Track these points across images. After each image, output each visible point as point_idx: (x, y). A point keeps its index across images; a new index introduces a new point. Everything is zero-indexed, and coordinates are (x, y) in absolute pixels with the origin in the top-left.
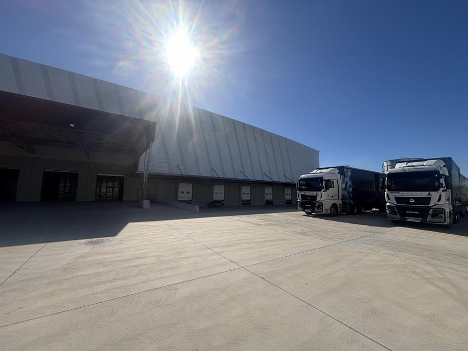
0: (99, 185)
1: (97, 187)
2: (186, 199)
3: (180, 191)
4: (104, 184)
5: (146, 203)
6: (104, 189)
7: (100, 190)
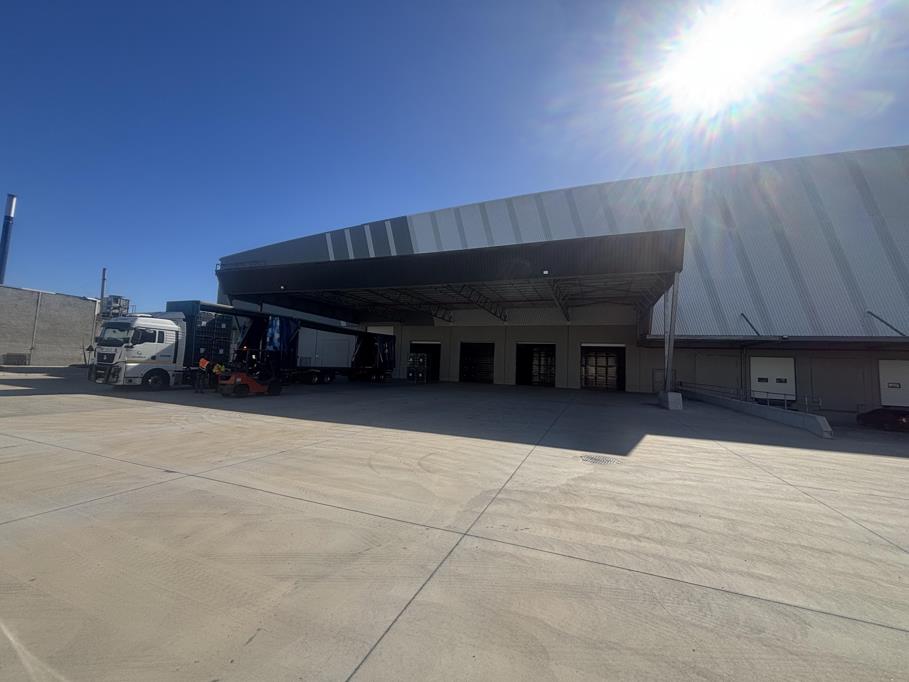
0: (584, 363)
1: (582, 366)
2: (782, 397)
3: (755, 376)
4: (592, 360)
5: (675, 399)
6: (592, 370)
7: (586, 372)
